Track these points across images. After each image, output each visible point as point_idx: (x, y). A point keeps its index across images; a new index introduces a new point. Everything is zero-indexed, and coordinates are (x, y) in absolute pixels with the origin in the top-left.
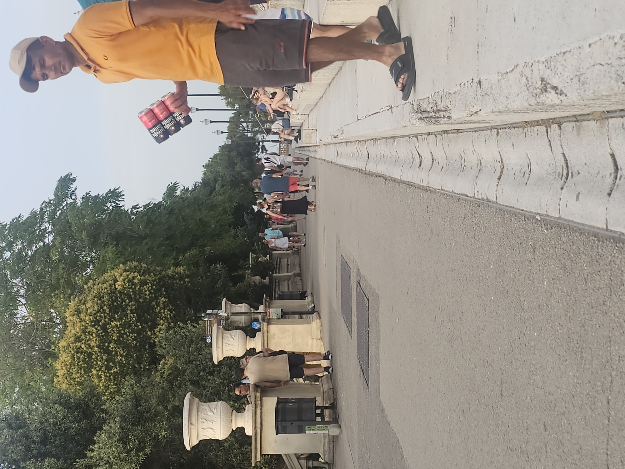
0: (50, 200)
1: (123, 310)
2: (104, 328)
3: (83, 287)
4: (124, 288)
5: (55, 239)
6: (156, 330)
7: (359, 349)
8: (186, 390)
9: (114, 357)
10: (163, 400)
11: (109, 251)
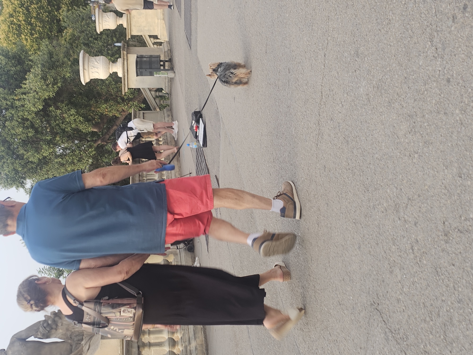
2: (27, 9)
6: (60, 11)
7: (185, 25)
8: (81, 49)
9: (35, 27)
10: (67, 55)
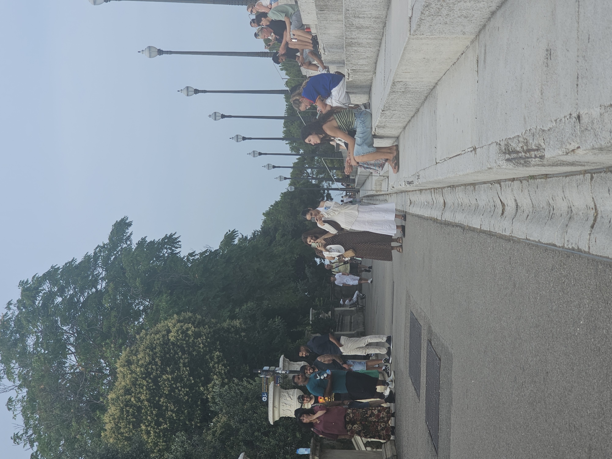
0: (104, 245)
1: (176, 363)
2: (155, 381)
3: (135, 337)
4: (177, 339)
5: (108, 285)
6: (210, 385)
7: (427, 413)
8: (239, 450)
9: (165, 412)
11: (163, 301)
